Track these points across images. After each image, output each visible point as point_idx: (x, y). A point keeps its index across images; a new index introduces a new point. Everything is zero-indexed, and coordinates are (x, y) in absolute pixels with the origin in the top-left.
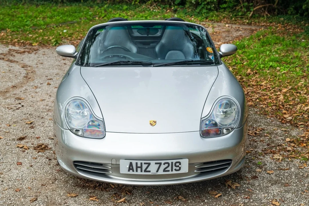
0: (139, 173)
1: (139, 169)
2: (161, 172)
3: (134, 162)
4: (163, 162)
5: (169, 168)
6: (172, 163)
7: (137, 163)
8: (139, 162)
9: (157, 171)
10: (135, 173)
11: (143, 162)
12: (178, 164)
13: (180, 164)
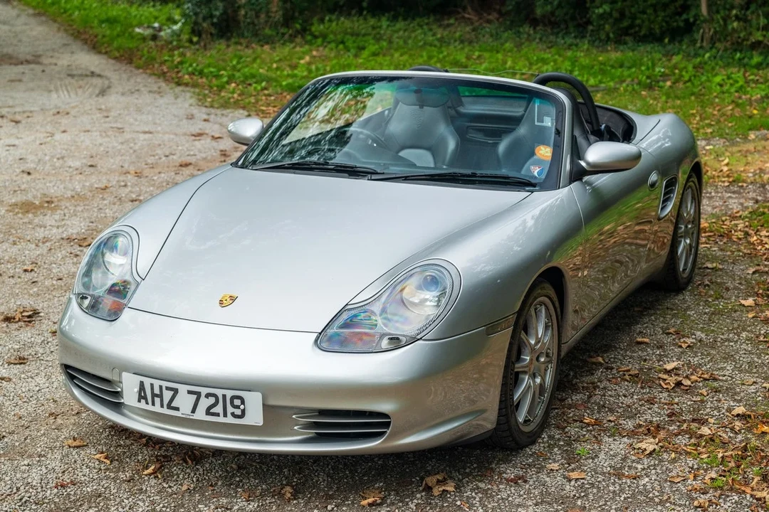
0: (157, 408)
1: (157, 400)
2: (201, 415)
3: (147, 382)
4: (204, 391)
5: (219, 409)
6: (224, 396)
7: (152, 385)
8: (157, 383)
9: (193, 411)
10: (150, 407)
11: (165, 384)
12: (237, 402)
13: (243, 402)
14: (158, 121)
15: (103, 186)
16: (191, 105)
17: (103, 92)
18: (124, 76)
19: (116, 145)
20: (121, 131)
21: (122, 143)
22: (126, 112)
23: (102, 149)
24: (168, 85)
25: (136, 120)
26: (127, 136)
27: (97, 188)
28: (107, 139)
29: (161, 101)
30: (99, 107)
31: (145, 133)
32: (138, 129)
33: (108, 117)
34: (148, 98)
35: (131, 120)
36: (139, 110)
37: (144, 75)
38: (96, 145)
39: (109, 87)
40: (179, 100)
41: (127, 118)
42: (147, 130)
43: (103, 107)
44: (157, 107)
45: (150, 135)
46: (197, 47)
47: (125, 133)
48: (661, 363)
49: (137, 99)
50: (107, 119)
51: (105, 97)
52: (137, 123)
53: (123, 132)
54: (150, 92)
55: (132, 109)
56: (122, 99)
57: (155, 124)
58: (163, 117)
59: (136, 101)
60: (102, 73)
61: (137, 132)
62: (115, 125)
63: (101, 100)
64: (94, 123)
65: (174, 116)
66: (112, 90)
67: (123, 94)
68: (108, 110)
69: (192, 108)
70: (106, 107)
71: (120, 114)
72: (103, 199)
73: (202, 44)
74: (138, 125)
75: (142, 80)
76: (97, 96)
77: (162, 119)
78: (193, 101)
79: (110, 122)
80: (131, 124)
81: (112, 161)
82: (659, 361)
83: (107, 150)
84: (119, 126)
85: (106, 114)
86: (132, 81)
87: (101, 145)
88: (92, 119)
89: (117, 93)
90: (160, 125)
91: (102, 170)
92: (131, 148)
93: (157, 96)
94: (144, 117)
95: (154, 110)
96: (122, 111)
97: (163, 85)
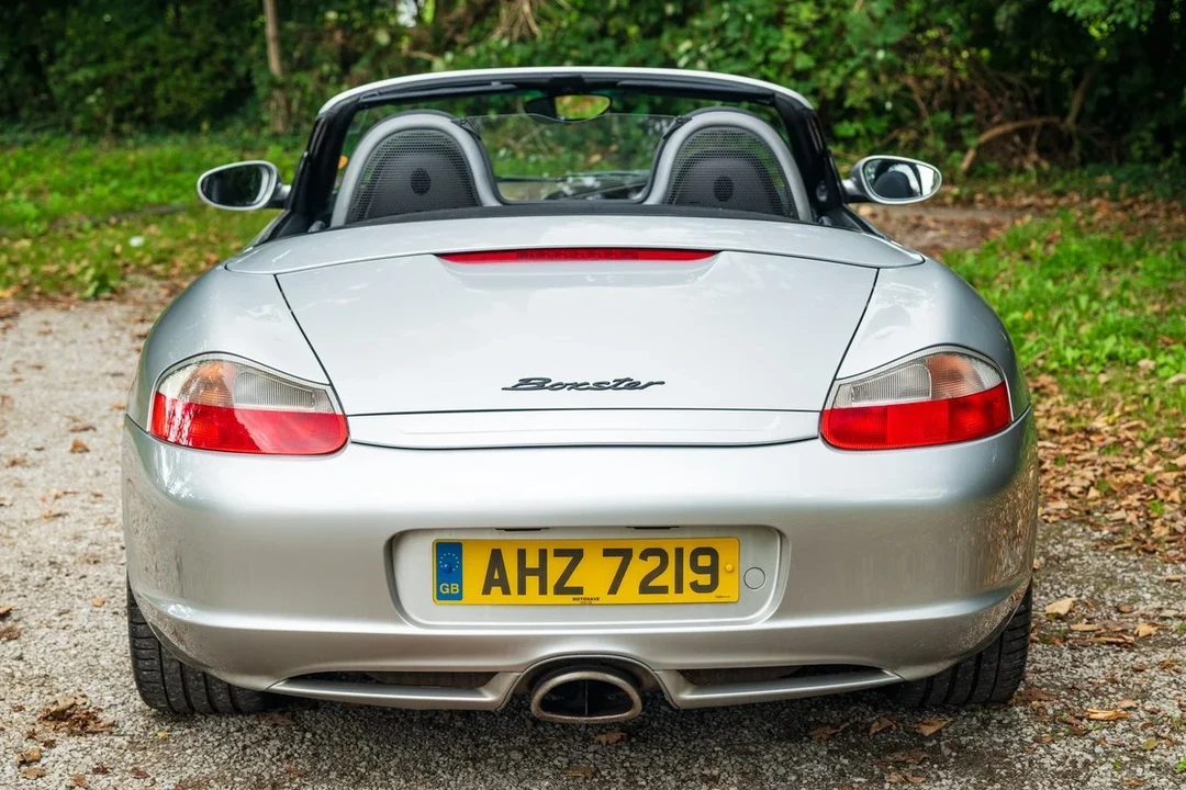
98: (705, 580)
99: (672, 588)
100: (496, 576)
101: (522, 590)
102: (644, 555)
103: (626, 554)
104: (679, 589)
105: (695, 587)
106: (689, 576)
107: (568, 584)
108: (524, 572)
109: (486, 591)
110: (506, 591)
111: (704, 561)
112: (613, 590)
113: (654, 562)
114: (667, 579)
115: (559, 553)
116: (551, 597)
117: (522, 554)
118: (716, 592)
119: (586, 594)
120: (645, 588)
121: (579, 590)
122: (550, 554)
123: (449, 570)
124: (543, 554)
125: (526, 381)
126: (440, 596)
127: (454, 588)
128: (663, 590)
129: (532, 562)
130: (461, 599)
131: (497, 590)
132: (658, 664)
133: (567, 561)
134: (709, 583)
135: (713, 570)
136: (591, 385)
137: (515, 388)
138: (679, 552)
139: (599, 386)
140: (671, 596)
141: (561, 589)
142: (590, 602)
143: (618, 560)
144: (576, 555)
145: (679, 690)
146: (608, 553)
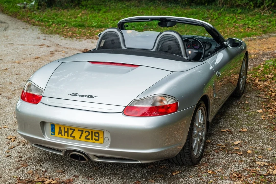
14: (26, 40)
15: (5, 68)
16: (39, 33)
17: (5, 29)
18: (14, 22)
19: (10, 50)
20: (12, 44)
21: (13, 50)
22: (14, 37)
23: (5, 52)
24: (30, 26)
25: (18, 40)
26: (15, 47)
27: (3, 69)
28: (7, 48)
29: (28, 32)
30: (4, 35)
31: (22, 45)
32: (19, 43)
33: (7, 39)
34: (23, 31)
35: (16, 40)
36: (19, 36)
37: (21, 22)
38: (3, 51)
39: (8, 27)
40: (34, 32)
41: (15, 39)
42: (22, 44)
43: (6, 35)
44: (26, 34)
45: (24, 46)
46: (40, 11)
47: (14, 46)
48: (233, 141)
49: (18, 31)
50: (7, 40)
51: (6, 31)
52: (19, 41)
53: (13, 45)
54: (23, 29)
55: (16, 36)
56: (13, 32)
57: (25, 41)
58: (28, 38)
59: (18, 32)
60: (5, 22)
61: (19, 45)
62: (10, 42)
63: (5, 32)
64: (2, 41)
65: (33, 38)
66: (9, 28)
67: (13, 30)
68: (7, 36)
69: (39, 34)
70: (7, 35)
71: (12, 38)
72: (5, 74)
73: (42, 10)
74: (19, 42)
75: (21, 24)
76: (4, 31)
77: (28, 39)
78: (39, 32)
79: (8, 41)
80: (16, 42)
81: (9, 57)
82: (232, 140)
83: (7, 53)
84: (12, 43)
85: (7, 38)
86: (17, 24)
87: (5, 51)
88: (1, 40)
89: (11, 29)
90: (27, 42)
91: (5, 61)
92: (16, 52)
93: (26, 30)
94: (21, 39)
95: (25, 36)
96: (13, 37)
97: (28, 26)
98: (97, 138)
99: (91, 139)
100: (60, 132)
101: (64, 135)
102: (86, 132)
103: (82, 131)
104: (92, 140)
105: (95, 139)
106: (94, 137)
107: (72, 135)
108: (65, 132)
109: (59, 134)
110: (62, 135)
111: (97, 135)
112: (80, 138)
113: (87, 134)
114: (90, 137)
115: (71, 129)
116: (69, 137)
117: (64, 128)
118: (99, 141)
119: (75, 138)
120: (86, 138)
121: (74, 137)
122: (69, 129)
123: (53, 129)
124: (68, 129)
125: (73, 94)
126: (51, 134)
127: (53, 133)
128: (89, 139)
129: (66, 130)
130: (54, 135)
131: (60, 135)
132: (88, 154)
133: (72, 131)
134: (98, 139)
135: (98, 137)
136: (84, 96)
137: (70, 95)
138: (92, 132)
139: (85, 96)
140: (90, 141)
141: (71, 136)
142: (76, 139)
143: (81, 132)
144: (74, 130)
145: (94, 159)
146: (79, 130)
